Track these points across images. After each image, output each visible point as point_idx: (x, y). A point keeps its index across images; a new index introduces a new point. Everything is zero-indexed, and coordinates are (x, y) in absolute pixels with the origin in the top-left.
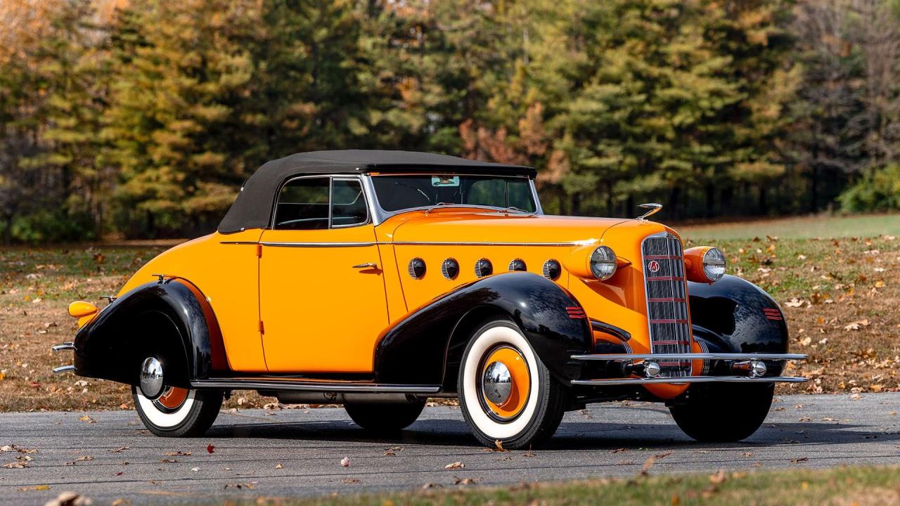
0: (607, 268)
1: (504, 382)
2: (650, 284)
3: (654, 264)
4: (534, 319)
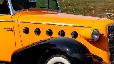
3: (111, 35)
4: (72, 55)
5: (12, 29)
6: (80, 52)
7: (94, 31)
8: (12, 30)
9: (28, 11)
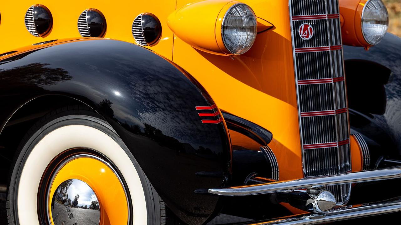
1: (86, 207)
2: (300, 58)
3: (306, 27)
6: (171, 106)
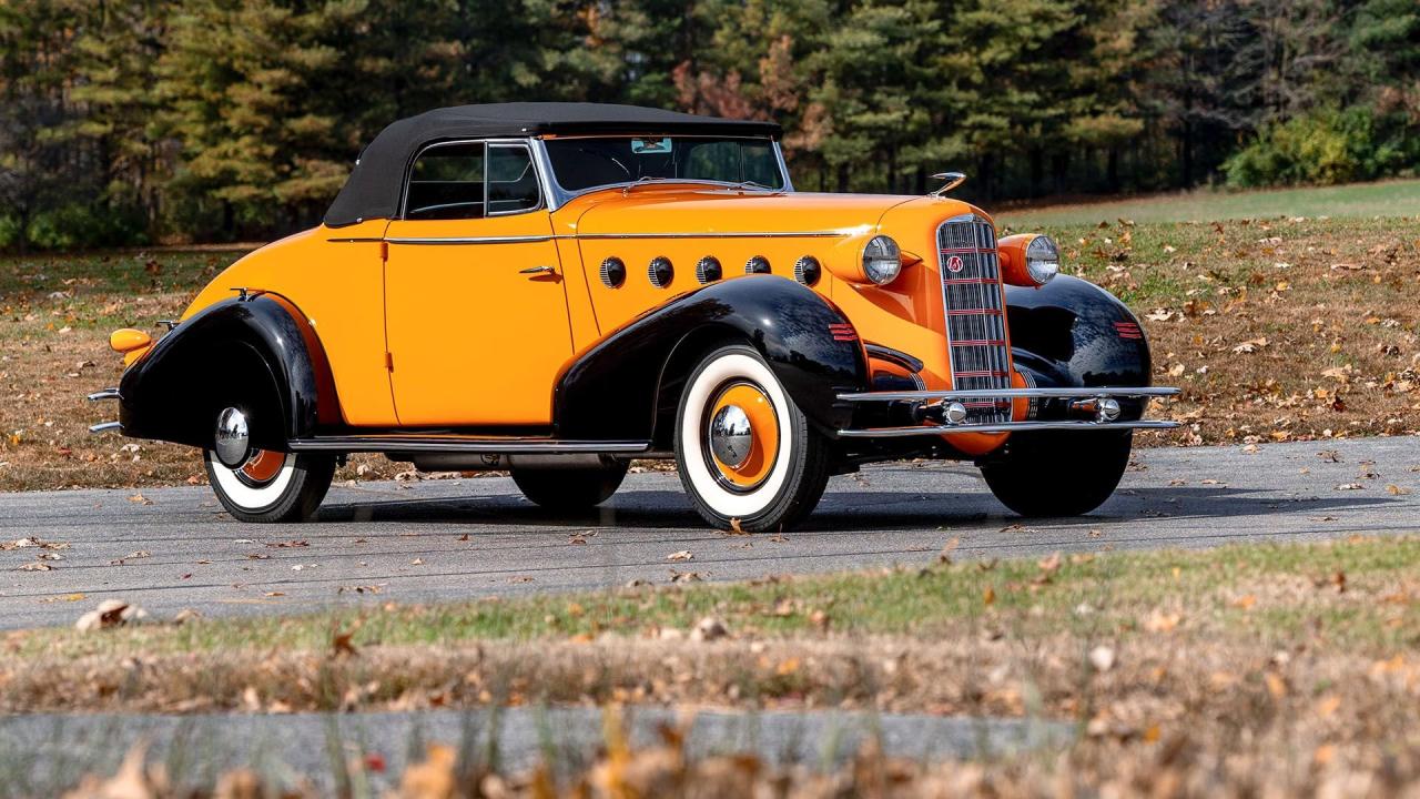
0: (888, 268)
2: (949, 288)
3: (955, 260)
4: (783, 344)
5: (552, 270)
7: (871, 243)
8: (553, 276)
9: (629, 191)
